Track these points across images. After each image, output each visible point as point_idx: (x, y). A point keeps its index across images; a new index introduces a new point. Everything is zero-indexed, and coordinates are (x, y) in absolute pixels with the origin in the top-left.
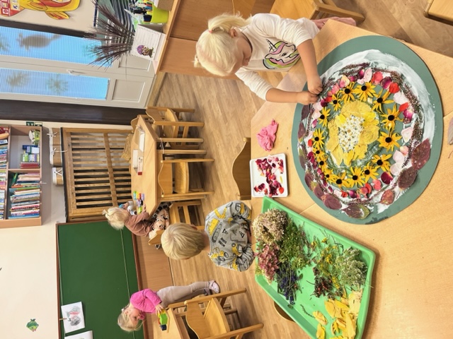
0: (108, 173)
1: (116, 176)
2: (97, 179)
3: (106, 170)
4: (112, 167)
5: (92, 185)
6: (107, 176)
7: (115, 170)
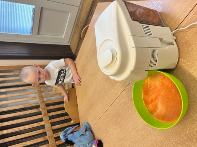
0: (41, 109)
1: (49, 111)
2: (28, 119)
3: (38, 107)
4: (44, 102)
5: (21, 128)
6: (40, 113)
7: (47, 105)
